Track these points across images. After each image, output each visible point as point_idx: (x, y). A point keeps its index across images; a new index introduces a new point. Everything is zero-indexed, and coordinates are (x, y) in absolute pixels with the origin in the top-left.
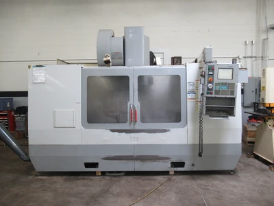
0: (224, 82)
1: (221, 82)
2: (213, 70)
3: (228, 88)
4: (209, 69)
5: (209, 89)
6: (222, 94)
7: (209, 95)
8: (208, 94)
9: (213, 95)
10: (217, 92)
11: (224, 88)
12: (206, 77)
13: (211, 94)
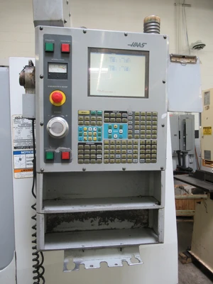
0: (116, 107)
1: (101, 107)
2: (67, 54)
3: (132, 134)
4: (48, 53)
5: (52, 141)
6: (110, 161)
7: (57, 167)
8: (49, 161)
9: (74, 166)
10: (89, 152)
11: (118, 133)
12: (40, 84)
13: (66, 159)
